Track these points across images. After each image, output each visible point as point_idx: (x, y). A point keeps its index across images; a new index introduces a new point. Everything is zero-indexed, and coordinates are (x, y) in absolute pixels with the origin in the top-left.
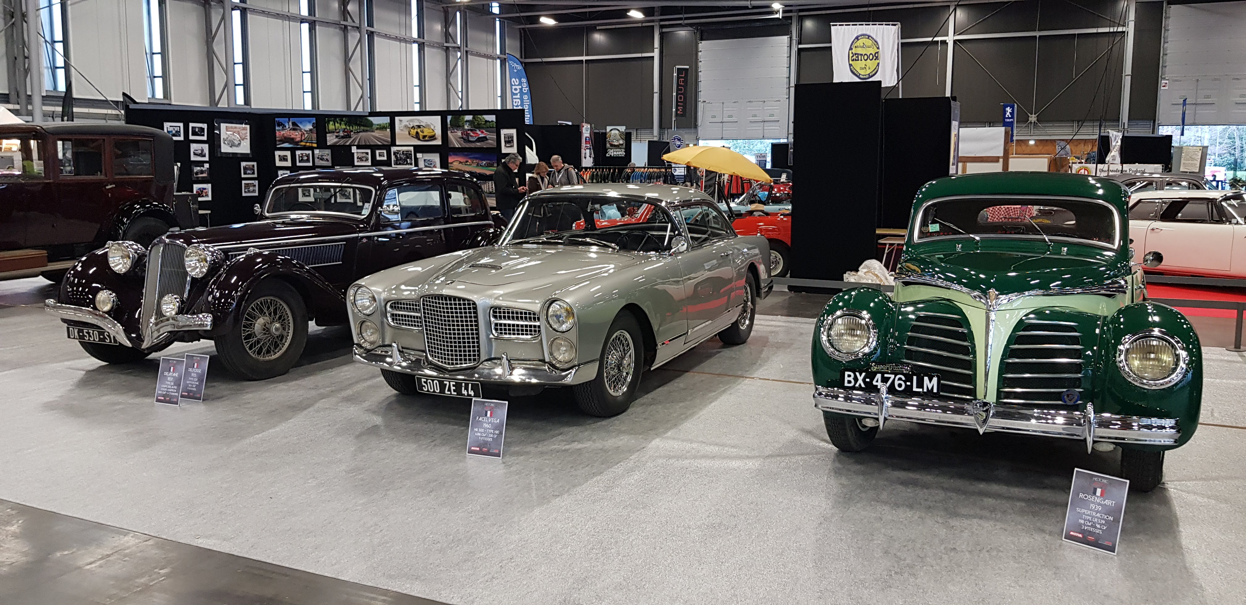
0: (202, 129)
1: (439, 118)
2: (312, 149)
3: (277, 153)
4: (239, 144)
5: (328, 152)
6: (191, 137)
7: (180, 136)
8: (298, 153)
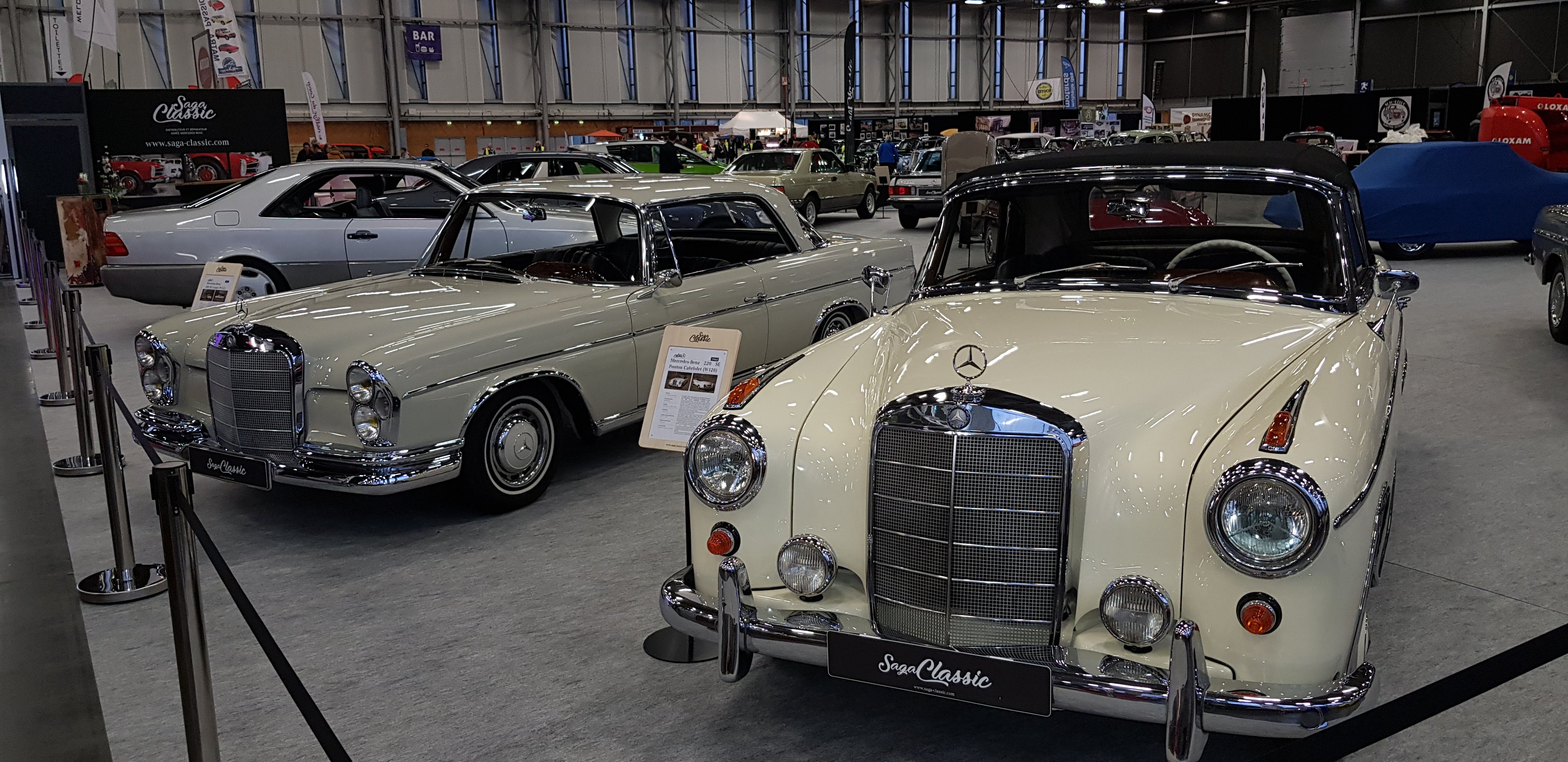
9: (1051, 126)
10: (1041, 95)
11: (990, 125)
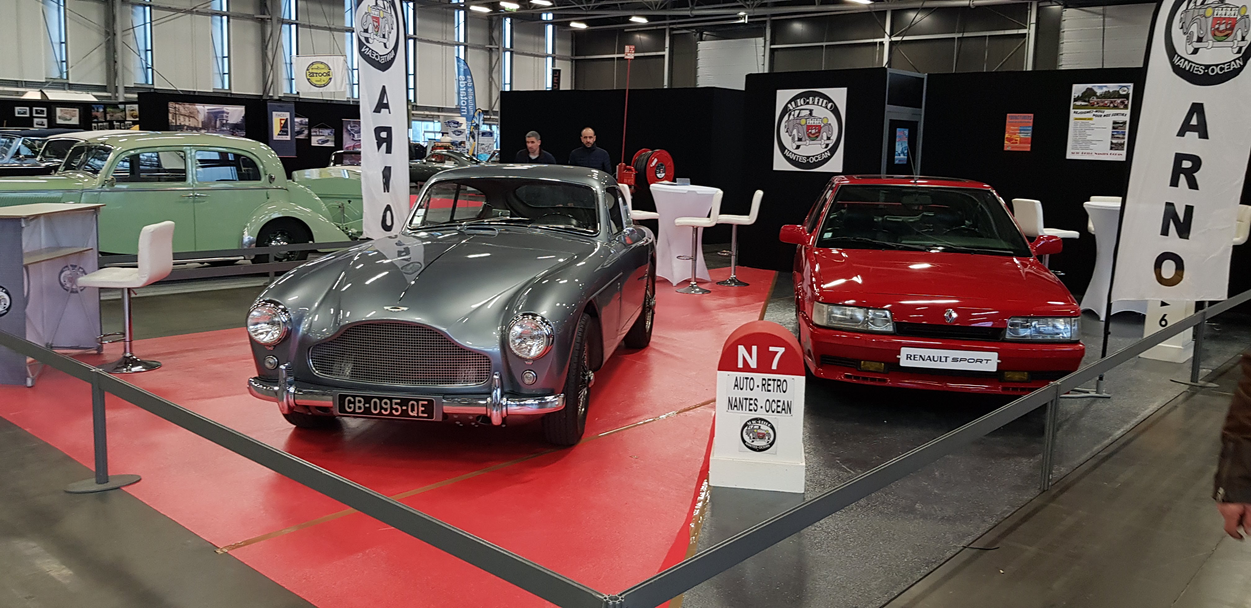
0: (43, 111)
2: (102, 122)
6: (35, 115)
7: (26, 114)
9: (326, 128)
10: (313, 80)
11: (201, 117)
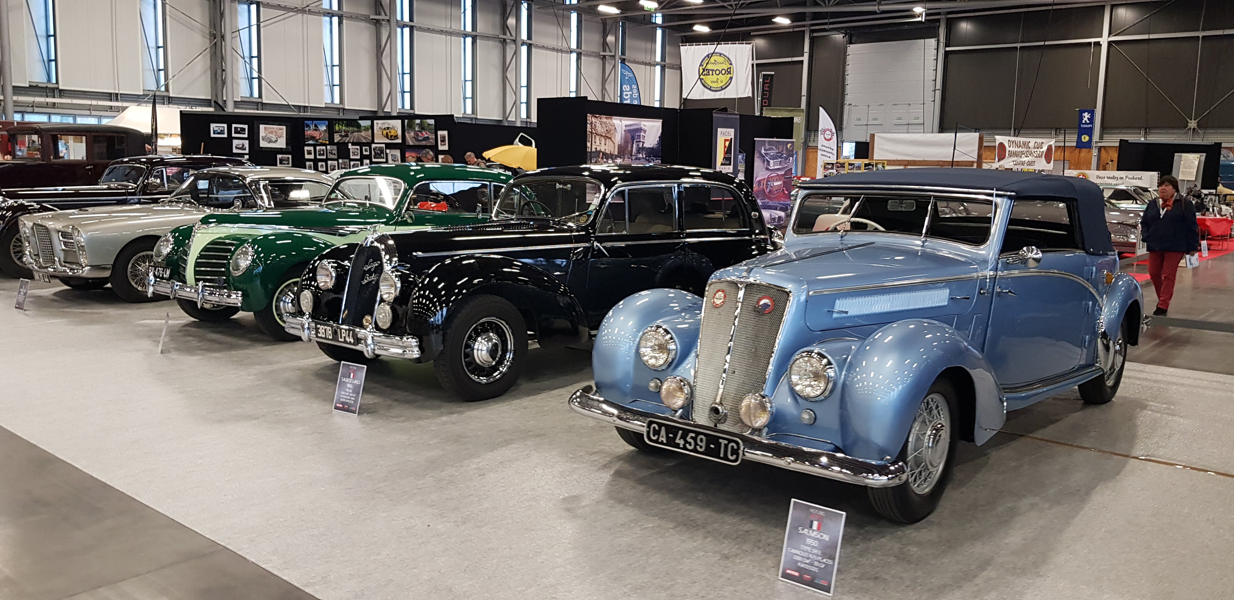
0: (244, 129)
1: (400, 121)
2: (325, 145)
3: (306, 148)
4: (276, 141)
5: (335, 147)
6: (234, 135)
7: (224, 134)
8: (318, 148)
